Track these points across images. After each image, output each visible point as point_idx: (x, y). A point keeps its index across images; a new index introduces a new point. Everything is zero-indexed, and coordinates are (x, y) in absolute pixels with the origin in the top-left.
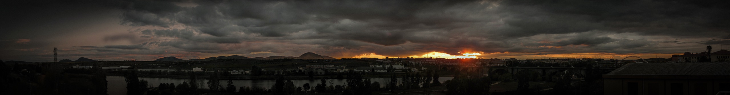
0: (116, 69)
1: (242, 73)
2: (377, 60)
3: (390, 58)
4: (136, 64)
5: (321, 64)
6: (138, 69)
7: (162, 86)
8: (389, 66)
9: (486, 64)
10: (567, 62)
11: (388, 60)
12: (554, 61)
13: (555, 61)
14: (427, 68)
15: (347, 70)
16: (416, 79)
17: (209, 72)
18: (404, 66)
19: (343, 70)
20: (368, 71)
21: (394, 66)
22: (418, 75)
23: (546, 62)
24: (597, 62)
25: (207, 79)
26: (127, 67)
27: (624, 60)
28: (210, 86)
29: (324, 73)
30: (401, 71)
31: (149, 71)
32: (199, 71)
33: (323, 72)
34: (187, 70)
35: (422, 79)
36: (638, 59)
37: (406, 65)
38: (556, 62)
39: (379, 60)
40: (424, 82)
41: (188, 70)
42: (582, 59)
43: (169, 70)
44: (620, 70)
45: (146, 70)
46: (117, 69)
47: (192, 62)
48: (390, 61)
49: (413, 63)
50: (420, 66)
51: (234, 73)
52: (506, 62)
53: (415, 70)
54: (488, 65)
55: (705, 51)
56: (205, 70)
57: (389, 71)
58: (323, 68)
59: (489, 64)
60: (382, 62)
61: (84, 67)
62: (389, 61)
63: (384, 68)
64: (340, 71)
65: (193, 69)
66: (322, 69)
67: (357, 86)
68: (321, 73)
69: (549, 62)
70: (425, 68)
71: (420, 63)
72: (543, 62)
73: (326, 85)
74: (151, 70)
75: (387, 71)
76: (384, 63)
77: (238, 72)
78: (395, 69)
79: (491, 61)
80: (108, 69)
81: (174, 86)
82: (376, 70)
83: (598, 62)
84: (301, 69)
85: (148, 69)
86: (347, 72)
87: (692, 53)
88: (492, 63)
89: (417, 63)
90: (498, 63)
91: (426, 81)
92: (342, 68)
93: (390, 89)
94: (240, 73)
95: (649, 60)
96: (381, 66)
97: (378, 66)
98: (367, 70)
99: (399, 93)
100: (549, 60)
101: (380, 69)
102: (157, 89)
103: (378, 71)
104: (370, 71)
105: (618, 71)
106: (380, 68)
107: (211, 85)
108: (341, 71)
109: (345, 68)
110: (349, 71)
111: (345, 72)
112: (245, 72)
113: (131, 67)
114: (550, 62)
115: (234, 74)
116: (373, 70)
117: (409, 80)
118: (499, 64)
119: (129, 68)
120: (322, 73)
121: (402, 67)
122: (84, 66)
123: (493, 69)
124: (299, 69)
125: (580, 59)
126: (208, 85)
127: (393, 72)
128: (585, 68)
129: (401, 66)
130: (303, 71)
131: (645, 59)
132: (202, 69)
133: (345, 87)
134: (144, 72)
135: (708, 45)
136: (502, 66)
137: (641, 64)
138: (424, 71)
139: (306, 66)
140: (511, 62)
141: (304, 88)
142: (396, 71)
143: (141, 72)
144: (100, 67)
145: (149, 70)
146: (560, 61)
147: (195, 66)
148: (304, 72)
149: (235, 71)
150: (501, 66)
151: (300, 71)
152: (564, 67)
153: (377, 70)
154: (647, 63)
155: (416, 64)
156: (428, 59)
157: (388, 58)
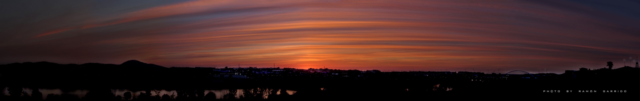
2: (214, 70)
3: (229, 68)
8: (227, 76)
11: (227, 69)
18: (246, 76)
21: (234, 76)
27: (508, 75)
36: (525, 73)
37: (248, 76)
40: (270, 93)
42: (459, 72)
48: (230, 71)
49: (257, 73)
55: (605, 68)
60: (220, 72)
62: (228, 71)
71: (266, 73)
73: (151, 94)
76: (223, 73)
87: (589, 69)
89: (262, 73)
91: (271, 92)
96: (219, 76)
97: (215, 76)
117: (251, 91)
125: (456, 72)
129: (243, 76)
131: (533, 74)
133: (175, 97)
135: (609, 61)
141: (124, 97)
155: (260, 74)
156: (275, 69)
157: (227, 67)
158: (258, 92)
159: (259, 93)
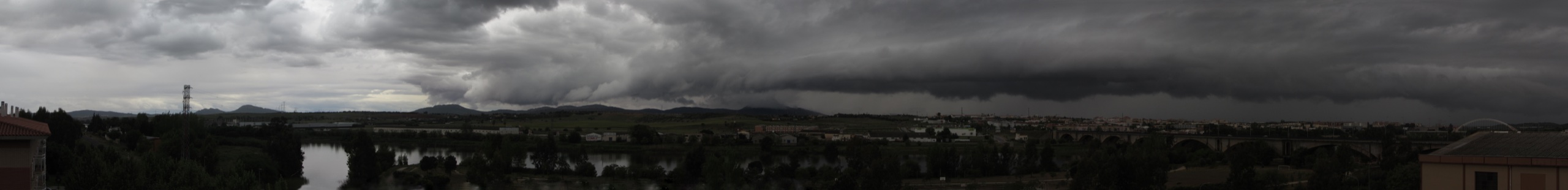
0: (324, 127)
1: (611, 139)
2: (915, 119)
3: (944, 116)
4: (369, 119)
5: (789, 124)
6: (375, 128)
7: (426, 163)
8: (941, 130)
9: (1158, 130)
10: (1340, 128)
11: (940, 119)
12: (1309, 125)
13: (1311, 126)
14: (1026, 136)
15: (848, 136)
16: (1003, 157)
17: (535, 135)
18: (975, 130)
19: (838, 136)
20: (894, 140)
21: (953, 131)
22: (1006, 150)
23: (1292, 128)
24: (1406, 129)
25: (530, 150)
26: (351, 124)
27: (1466, 127)
28: (537, 162)
29: (796, 142)
30: (968, 140)
31: (400, 132)
32: (513, 133)
33: (793, 140)
34: (485, 131)
35: (1014, 157)
36: (1496, 123)
37: (979, 128)
38: (1314, 128)
39: (919, 119)
40: (1020, 163)
41: (488, 131)
43: (445, 130)
44: (1458, 147)
45: (391, 129)
46: (327, 128)
47: (498, 115)
48: (944, 121)
49: (997, 125)
50: (1011, 131)
51: (593, 138)
52: (1203, 126)
53: (1000, 140)
54: (1164, 131)
56: (526, 131)
57: (942, 141)
58: (794, 132)
59: (1166, 130)
60: (927, 122)
61: (252, 124)
62: (942, 121)
63: (930, 133)
64: (831, 138)
65: (498, 129)
66: (790, 133)
67: (868, 168)
68: (789, 141)
69: (1298, 128)
70: (1023, 137)
71: (1012, 125)
72: (1286, 127)
74: (403, 129)
75: (937, 140)
76: (931, 124)
77: (603, 136)
78: (955, 136)
79: (1170, 123)
80: (307, 128)
81: (456, 162)
82: (911, 137)
83: (1408, 130)
84: (743, 132)
85: (397, 129)
86: (846, 140)
88: (1173, 129)
89: (1005, 125)
90: (1186, 129)
91: (1025, 160)
92: (837, 132)
93: (943, 176)
94: (606, 139)
95: (1521, 127)
96: (923, 130)
97: (917, 131)
98: (893, 138)
99: (963, 185)
100: (1299, 124)
101: (922, 135)
102: (416, 168)
103: (918, 140)
104: (898, 138)
105: (1454, 148)
106: (921, 133)
107: (539, 162)
108: (834, 138)
109: (846, 132)
110: (851, 138)
111: (843, 140)
112: (618, 136)
113: (359, 124)
114: (1302, 128)
115: (592, 140)
116: (906, 137)
118: (1188, 131)
119: (354, 126)
120: (791, 142)
121: (972, 134)
122: (250, 121)
123: (1175, 140)
124: (739, 133)
126: (533, 161)
127: (950, 141)
128: (1380, 142)
129: (970, 130)
130: (748, 137)
131: (1513, 125)
132: (520, 130)
133: (842, 170)
134: (387, 133)
136: (1195, 135)
137: (1504, 134)
138: (1021, 141)
139: (756, 126)
140: (1216, 126)
142: (956, 140)
143: (381, 134)
144: (287, 125)
145: (399, 130)
146: (1322, 126)
147: (505, 124)
148: (751, 139)
149: (594, 134)
150: (1193, 135)
151: (743, 136)
152: (1332, 138)
153: (915, 138)
154: (1519, 132)
155: (1002, 128)
156: (1029, 118)
157: (939, 114)
158: (998, 162)
159: (1001, 162)
